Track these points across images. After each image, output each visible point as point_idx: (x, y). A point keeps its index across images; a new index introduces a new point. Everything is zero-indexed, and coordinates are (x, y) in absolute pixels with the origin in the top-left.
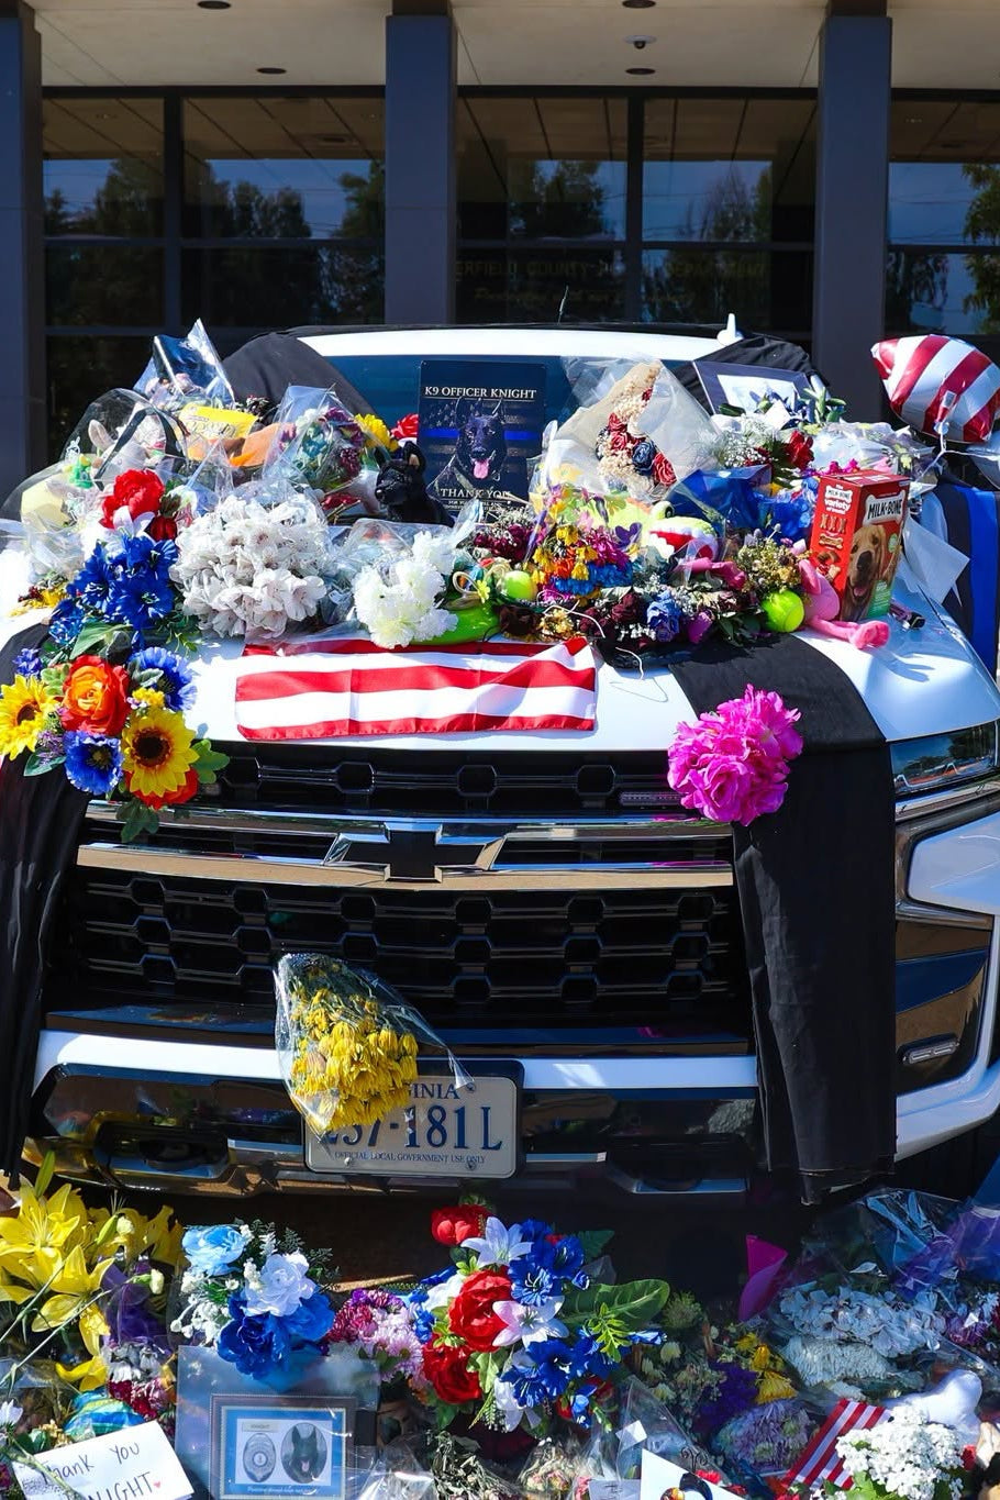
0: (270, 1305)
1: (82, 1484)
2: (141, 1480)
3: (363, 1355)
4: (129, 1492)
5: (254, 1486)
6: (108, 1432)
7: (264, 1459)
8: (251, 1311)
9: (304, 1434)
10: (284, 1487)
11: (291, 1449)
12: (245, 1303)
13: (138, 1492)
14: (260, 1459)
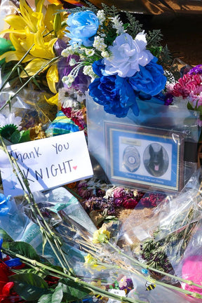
0: (118, 69)
1: (33, 163)
2: (66, 164)
3: (190, 107)
4: (59, 171)
5: (129, 174)
6: (64, 134)
7: (134, 160)
8: (107, 73)
9: (156, 150)
10: (145, 177)
11: (148, 157)
12: (104, 67)
13: (63, 171)
14: (132, 160)
